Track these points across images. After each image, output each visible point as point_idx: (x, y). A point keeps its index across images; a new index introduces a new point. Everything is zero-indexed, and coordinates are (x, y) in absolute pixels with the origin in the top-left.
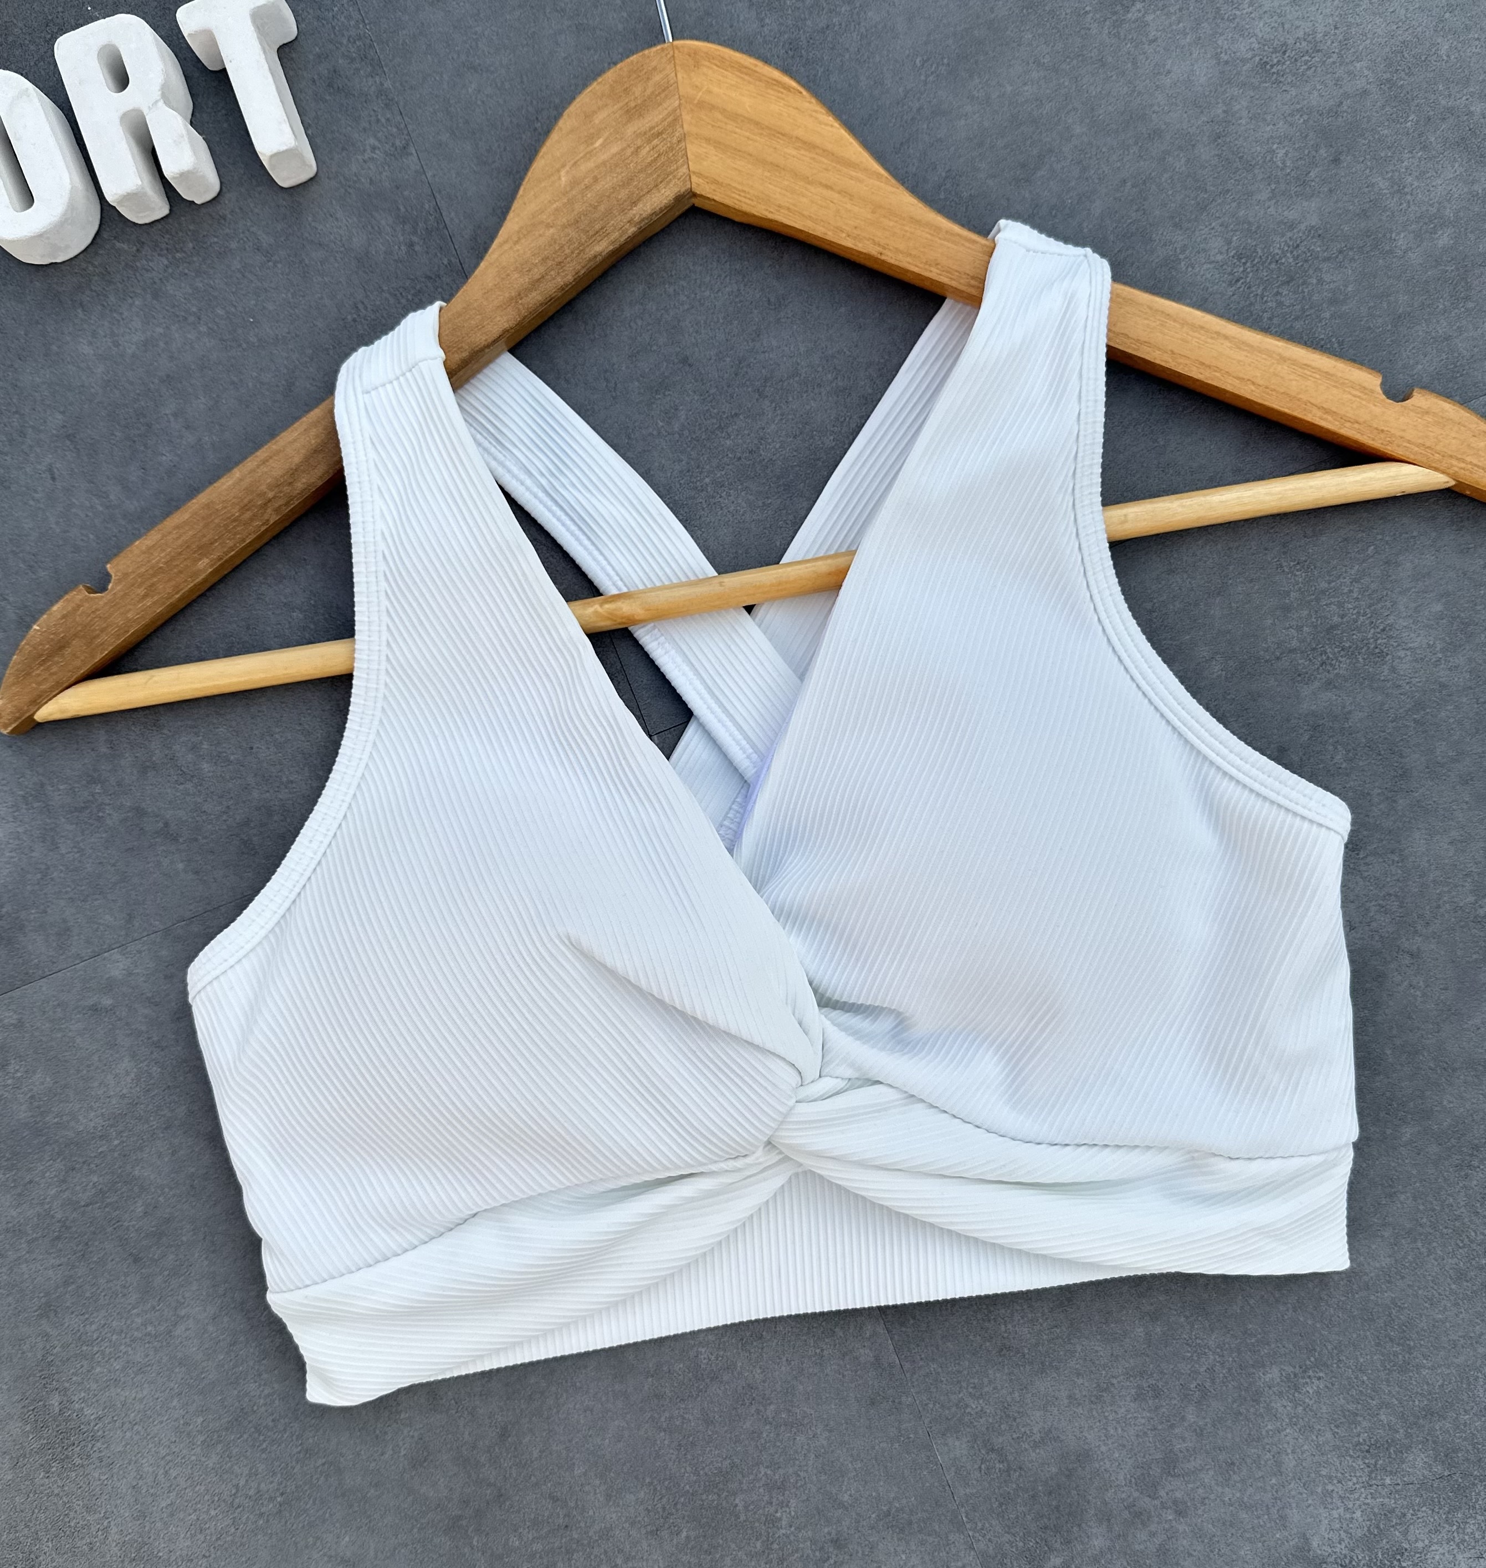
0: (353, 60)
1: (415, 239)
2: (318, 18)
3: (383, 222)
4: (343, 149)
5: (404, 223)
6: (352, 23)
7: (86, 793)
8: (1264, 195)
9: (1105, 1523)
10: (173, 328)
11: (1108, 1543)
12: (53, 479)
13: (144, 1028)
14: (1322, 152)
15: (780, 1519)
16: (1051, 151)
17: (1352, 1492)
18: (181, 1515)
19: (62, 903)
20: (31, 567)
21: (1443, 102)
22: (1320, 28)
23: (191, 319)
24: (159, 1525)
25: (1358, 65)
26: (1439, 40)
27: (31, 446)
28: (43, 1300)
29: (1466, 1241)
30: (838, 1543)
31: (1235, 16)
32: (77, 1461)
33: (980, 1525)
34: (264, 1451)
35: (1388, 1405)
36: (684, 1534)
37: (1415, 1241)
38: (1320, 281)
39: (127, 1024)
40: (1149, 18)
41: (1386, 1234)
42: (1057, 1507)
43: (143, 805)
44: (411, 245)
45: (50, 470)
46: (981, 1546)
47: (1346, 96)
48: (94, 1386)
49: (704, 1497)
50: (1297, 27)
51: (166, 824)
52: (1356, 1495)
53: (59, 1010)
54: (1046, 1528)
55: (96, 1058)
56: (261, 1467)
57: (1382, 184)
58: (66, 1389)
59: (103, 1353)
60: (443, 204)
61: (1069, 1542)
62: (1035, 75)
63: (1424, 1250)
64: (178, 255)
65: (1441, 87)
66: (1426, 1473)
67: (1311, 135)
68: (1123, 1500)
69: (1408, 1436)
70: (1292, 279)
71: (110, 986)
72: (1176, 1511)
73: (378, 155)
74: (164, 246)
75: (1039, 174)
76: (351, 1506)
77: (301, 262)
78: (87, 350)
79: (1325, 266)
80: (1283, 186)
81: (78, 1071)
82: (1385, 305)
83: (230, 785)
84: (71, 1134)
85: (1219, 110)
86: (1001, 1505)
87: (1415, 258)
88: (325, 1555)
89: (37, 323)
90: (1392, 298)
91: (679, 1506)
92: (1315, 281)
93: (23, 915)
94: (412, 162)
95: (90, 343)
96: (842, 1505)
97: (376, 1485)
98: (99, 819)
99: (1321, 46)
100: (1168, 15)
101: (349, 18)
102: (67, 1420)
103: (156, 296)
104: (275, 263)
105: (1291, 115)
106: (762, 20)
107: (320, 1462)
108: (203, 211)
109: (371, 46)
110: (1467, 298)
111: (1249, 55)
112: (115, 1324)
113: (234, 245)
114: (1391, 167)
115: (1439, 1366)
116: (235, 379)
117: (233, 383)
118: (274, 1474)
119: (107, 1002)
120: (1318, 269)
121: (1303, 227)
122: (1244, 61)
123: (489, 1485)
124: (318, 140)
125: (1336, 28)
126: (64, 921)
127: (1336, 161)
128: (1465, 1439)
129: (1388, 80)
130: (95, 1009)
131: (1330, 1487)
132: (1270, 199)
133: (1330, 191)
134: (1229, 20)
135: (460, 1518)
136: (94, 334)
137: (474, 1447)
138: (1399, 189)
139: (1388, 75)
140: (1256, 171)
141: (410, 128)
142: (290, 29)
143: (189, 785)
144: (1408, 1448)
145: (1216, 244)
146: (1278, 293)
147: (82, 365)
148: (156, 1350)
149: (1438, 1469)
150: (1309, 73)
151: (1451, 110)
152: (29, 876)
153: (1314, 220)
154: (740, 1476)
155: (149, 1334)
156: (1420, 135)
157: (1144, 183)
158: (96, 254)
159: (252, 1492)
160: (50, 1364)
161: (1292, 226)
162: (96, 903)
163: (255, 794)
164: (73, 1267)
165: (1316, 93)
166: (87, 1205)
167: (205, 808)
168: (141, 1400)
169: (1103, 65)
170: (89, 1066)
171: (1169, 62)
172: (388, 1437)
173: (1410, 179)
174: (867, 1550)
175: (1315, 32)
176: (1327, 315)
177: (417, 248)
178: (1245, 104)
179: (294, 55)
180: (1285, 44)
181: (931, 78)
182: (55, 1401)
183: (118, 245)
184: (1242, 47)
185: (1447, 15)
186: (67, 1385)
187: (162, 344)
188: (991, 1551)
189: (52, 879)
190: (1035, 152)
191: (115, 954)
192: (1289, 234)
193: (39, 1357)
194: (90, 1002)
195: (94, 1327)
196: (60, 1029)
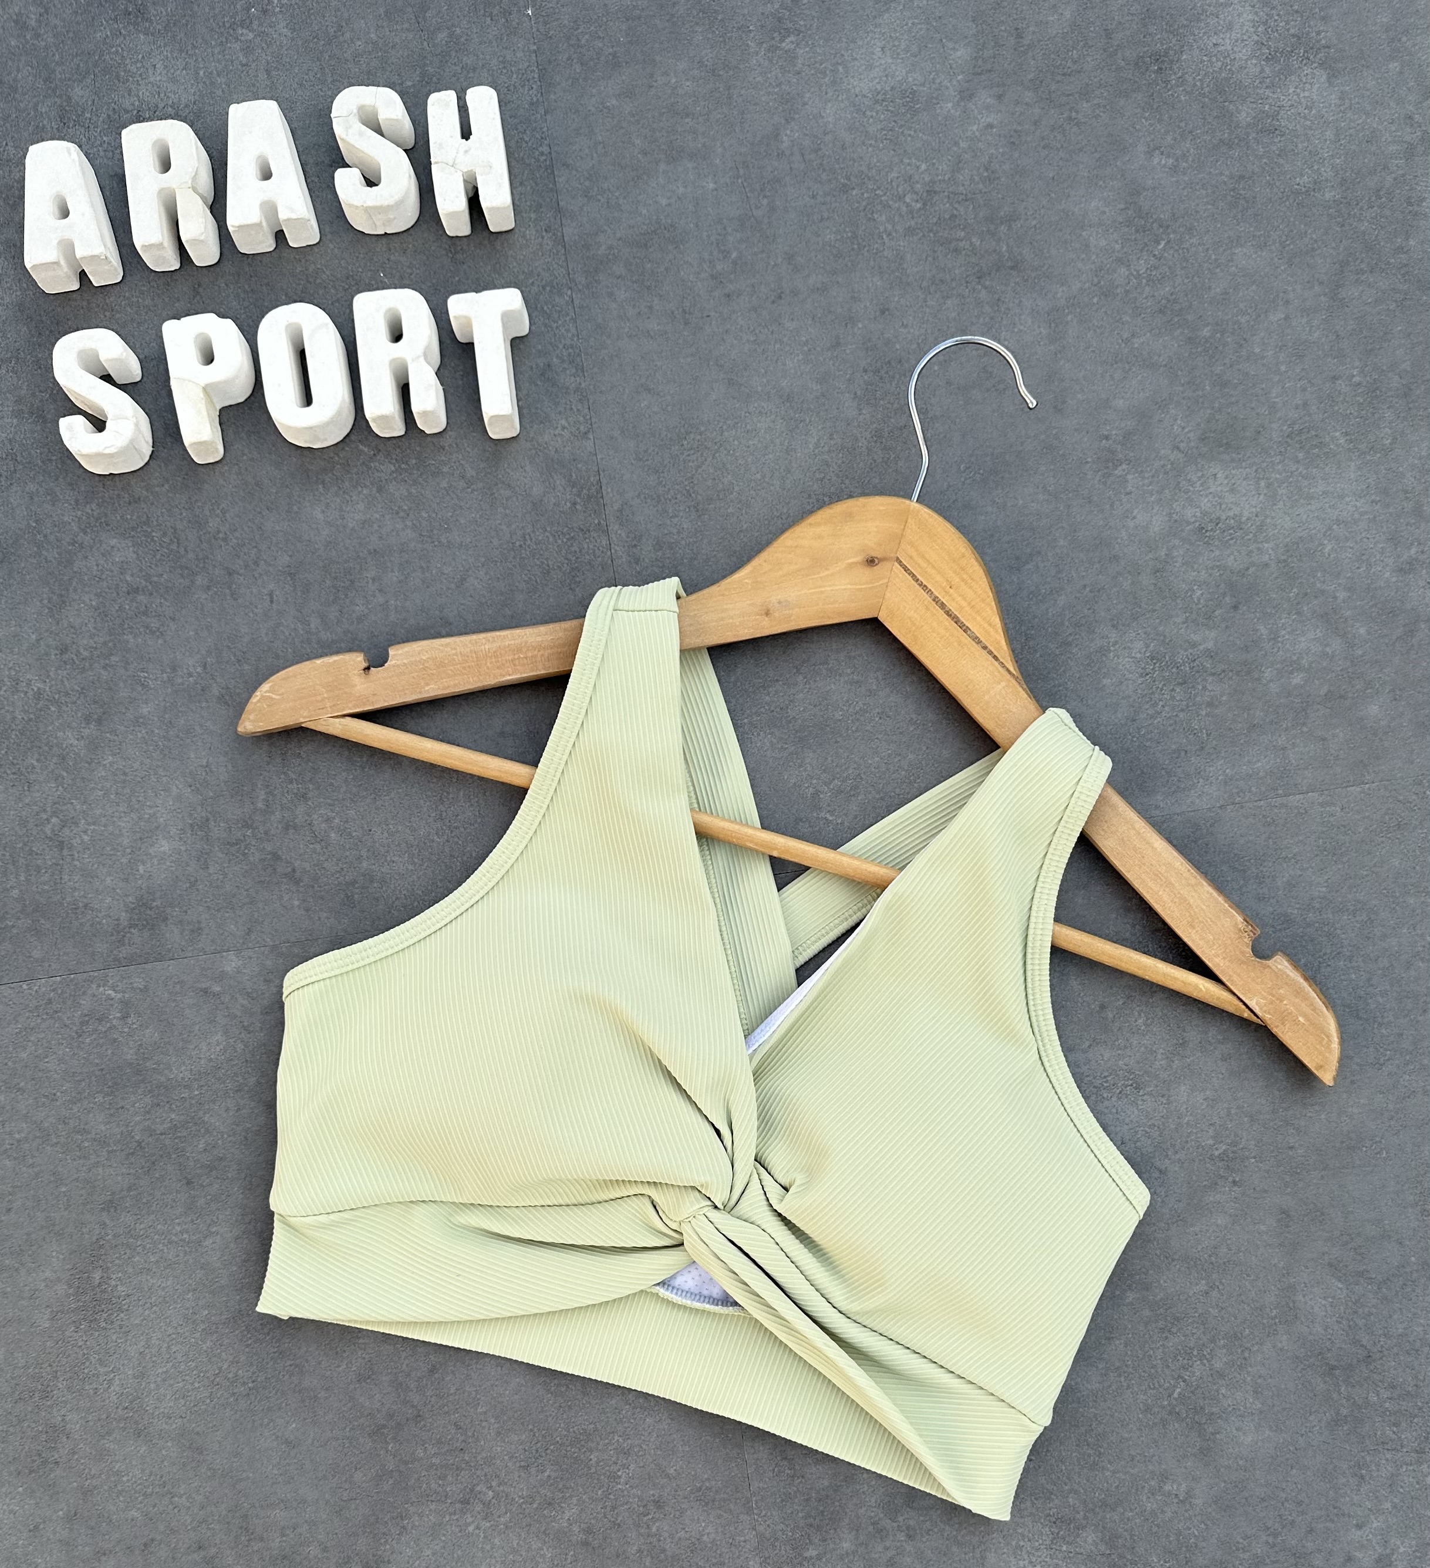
0: (563, 361)
1: (578, 500)
2: (545, 325)
3: (558, 482)
4: (541, 422)
5: (573, 487)
6: (570, 335)
7: (239, 834)
8: (1179, 620)
9: (854, 1533)
10: (387, 517)
11: (853, 1547)
12: (272, 602)
13: (239, 1014)
14: (1227, 599)
15: (620, 1477)
16: (1039, 553)
17: (1038, 1550)
18: (172, 1382)
19: (201, 909)
20: (239, 661)
21: (1318, 585)
22: (1246, 514)
23: (402, 514)
24: (152, 1386)
25: (1266, 545)
26: (1326, 542)
27: (261, 575)
28: (109, 1198)
29: (1157, 1385)
30: (658, 1504)
31: (1189, 491)
32: (103, 1324)
33: (764, 1513)
34: (248, 1346)
35: (1076, 1492)
36: (546, 1474)
37: (1120, 1376)
38: (1204, 688)
39: (227, 1008)
40: (1129, 477)
41: (1101, 1366)
42: (822, 1512)
43: (280, 853)
44: (575, 504)
45: (271, 594)
46: (761, 1528)
47: (1253, 564)
48: (131, 1270)
49: (569, 1449)
50: (1230, 509)
51: (294, 871)
52: (1040, 1554)
53: (178, 986)
54: (811, 1525)
55: (197, 1027)
56: (243, 1358)
57: (1263, 631)
58: (108, 1268)
59: (144, 1247)
60: (604, 481)
61: (825, 1540)
62: (1041, 497)
63: (1125, 1384)
64: (403, 466)
65: (1319, 575)
66: (1093, 1548)
67: (1223, 586)
68: (872, 1518)
69: (1085, 1518)
70: (1185, 683)
71: (222, 976)
72: (907, 1535)
73: (566, 433)
74: (394, 456)
75: (1027, 567)
76: (303, 1401)
77: (492, 494)
78: (320, 516)
79: (1210, 679)
80: (1194, 616)
81: (181, 1034)
82: (1245, 715)
83: (348, 853)
84: (163, 1079)
85: (1163, 553)
86: (783, 1501)
87: (1274, 688)
88: (274, 1434)
89: (287, 486)
90: (1252, 712)
91: (548, 1452)
92: (1200, 687)
93: (169, 910)
94: (589, 444)
95: (323, 512)
96: (668, 1476)
97: (327, 1389)
98: (244, 854)
99: (1243, 526)
100: (1143, 478)
101: (568, 331)
102: (104, 1291)
103: (380, 490)
104: (473, 490)
105: (1212, 568)
106: (860, 410)
107: (289, 1363)
108: (429, 439)
109: (579, 355)
110: (1304, 724)
111: (1193, 520)
112: (159, 1227)
113: (445, 469)
114: (1272, 621)
115: (1118, 1472)
116: (423, 565)
117: (422, 567)
118: (252, 1365)
119: (217, 989)
120: (1205, 680)
121: (1201, 648)
122: (1188, 523)
123: (413, 1406)
124: (525, 411)
125: (1257, 516)
126: (199, 922)
127: (1235, 607)
128: (1126, 1530)
129: (1285, 561)
130: (205, 991)
131: (1022, 1543)
132: (1184, 623)
133: (1227, 627)
134: (1186, 492)
135: (384, 1426)
136: (328, 505)
137: (408, 1375)
138: (1274, 638)
139: (1284, 557)
140: (1178, 601)
141: (593, 420)
142: (524, 330)
143: (318, 846)
144: (1084, 1528)
145: (1139, 645)
146: (1173, 690)
147: (314, 526)
148: (186, 1253)
149: (1102, 1548)
150: (1231, 542)
151: (1323, 592)
152: (180, 884)
153: (1210, 645)
154: (598, 1439)
155: (184, 1240)
156: (1298, 604)
157: (1099, 591)
158: (343, 449)
159: (230, 1376)
160: (101, 1247)
161: (1194, 645)
162: (227, 915)
163: (365, 864)
164: (138, 1178)
165: (1232, 557)
166: (161, 1134)
167: (325, 865)
168: (164, 1288)
169: (1090, 502)
170: (190, 1032)
171: (1136, 511)
172: (345, 1355)
173: (1283, 632)
174: (678, 1513)
175: (1241, 515)
176: (1204, 713)
177: (578, 507)
178: (1182, 553)
179: (522, 346)
180: (1219, 518)
181: (968, 481)
182: (97, 1276)
183: (361, 447)
184: (1189, 513)
185: (1335, 527)
186: (110, 1265)
187: (375, 526)
188: (768, 1535)
189: (198, 890)
190: (1029, 550)
191: (231, 955)
192: (1190, 651)
193: (94, 1239)
194: (204, 986)
195: (142, 1226)
196: (175, 1000)
